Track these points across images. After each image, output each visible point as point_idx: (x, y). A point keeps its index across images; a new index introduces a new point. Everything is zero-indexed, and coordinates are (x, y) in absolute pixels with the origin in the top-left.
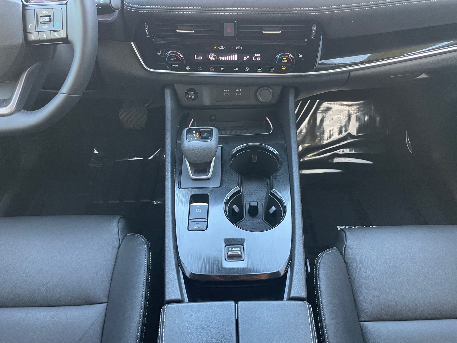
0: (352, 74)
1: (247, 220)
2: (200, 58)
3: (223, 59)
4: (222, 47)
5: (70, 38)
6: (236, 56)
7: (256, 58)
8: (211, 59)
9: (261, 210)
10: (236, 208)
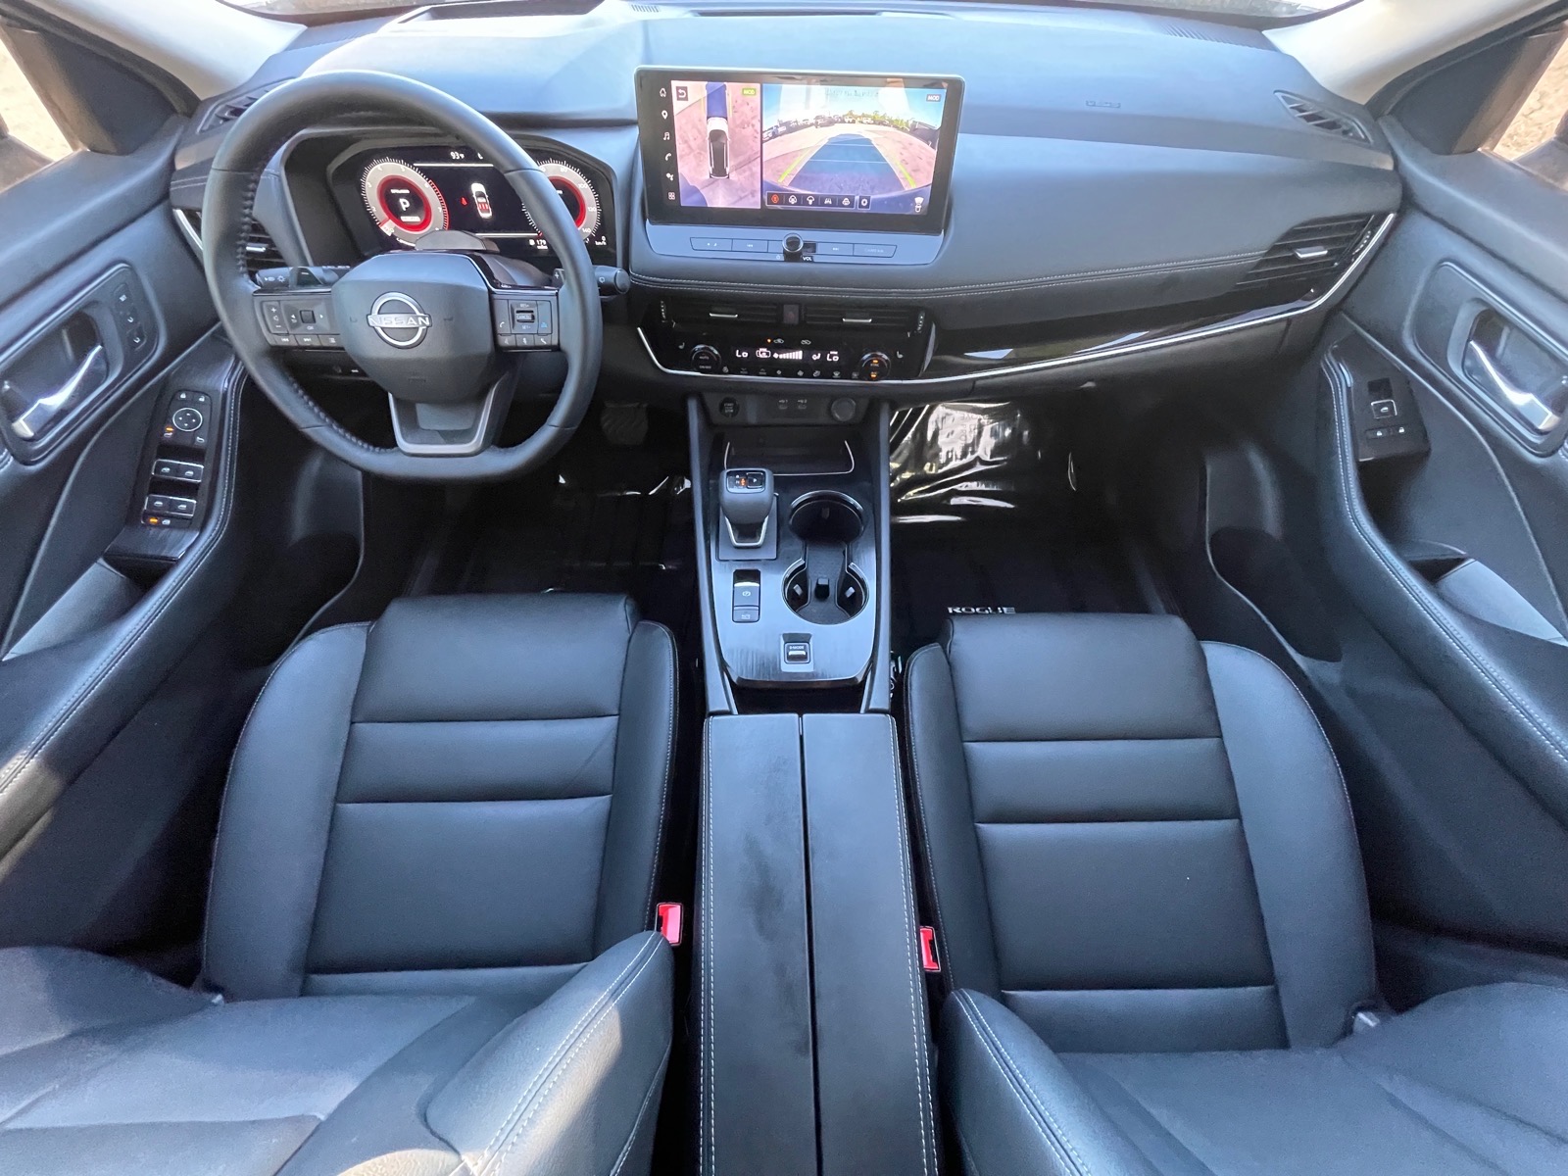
0: (978, 383)
1: (813, 605)
2: (745, 355)
3: (781, 356)
4: (779, 341)
5: (563, 346)
6: (801, 352)
7: (831, 357)
8: (761, 356)
9: (833, 591)
10: (798, 590)
